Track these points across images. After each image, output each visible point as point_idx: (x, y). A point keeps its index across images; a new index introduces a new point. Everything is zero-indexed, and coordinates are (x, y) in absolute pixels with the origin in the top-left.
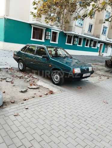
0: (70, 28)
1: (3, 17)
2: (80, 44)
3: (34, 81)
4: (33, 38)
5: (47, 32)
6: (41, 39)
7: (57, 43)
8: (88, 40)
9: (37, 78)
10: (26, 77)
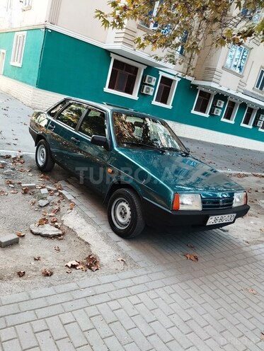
0: (208, 72)
1: (43, 26)
2: (228, 116)
3: (58, 210)
4: (109, 87)
5: (148, 76)
6: (130, 92)
7: (169, 106)
8: (251, 110)
9: (70, 201)
10: (44, 191)
